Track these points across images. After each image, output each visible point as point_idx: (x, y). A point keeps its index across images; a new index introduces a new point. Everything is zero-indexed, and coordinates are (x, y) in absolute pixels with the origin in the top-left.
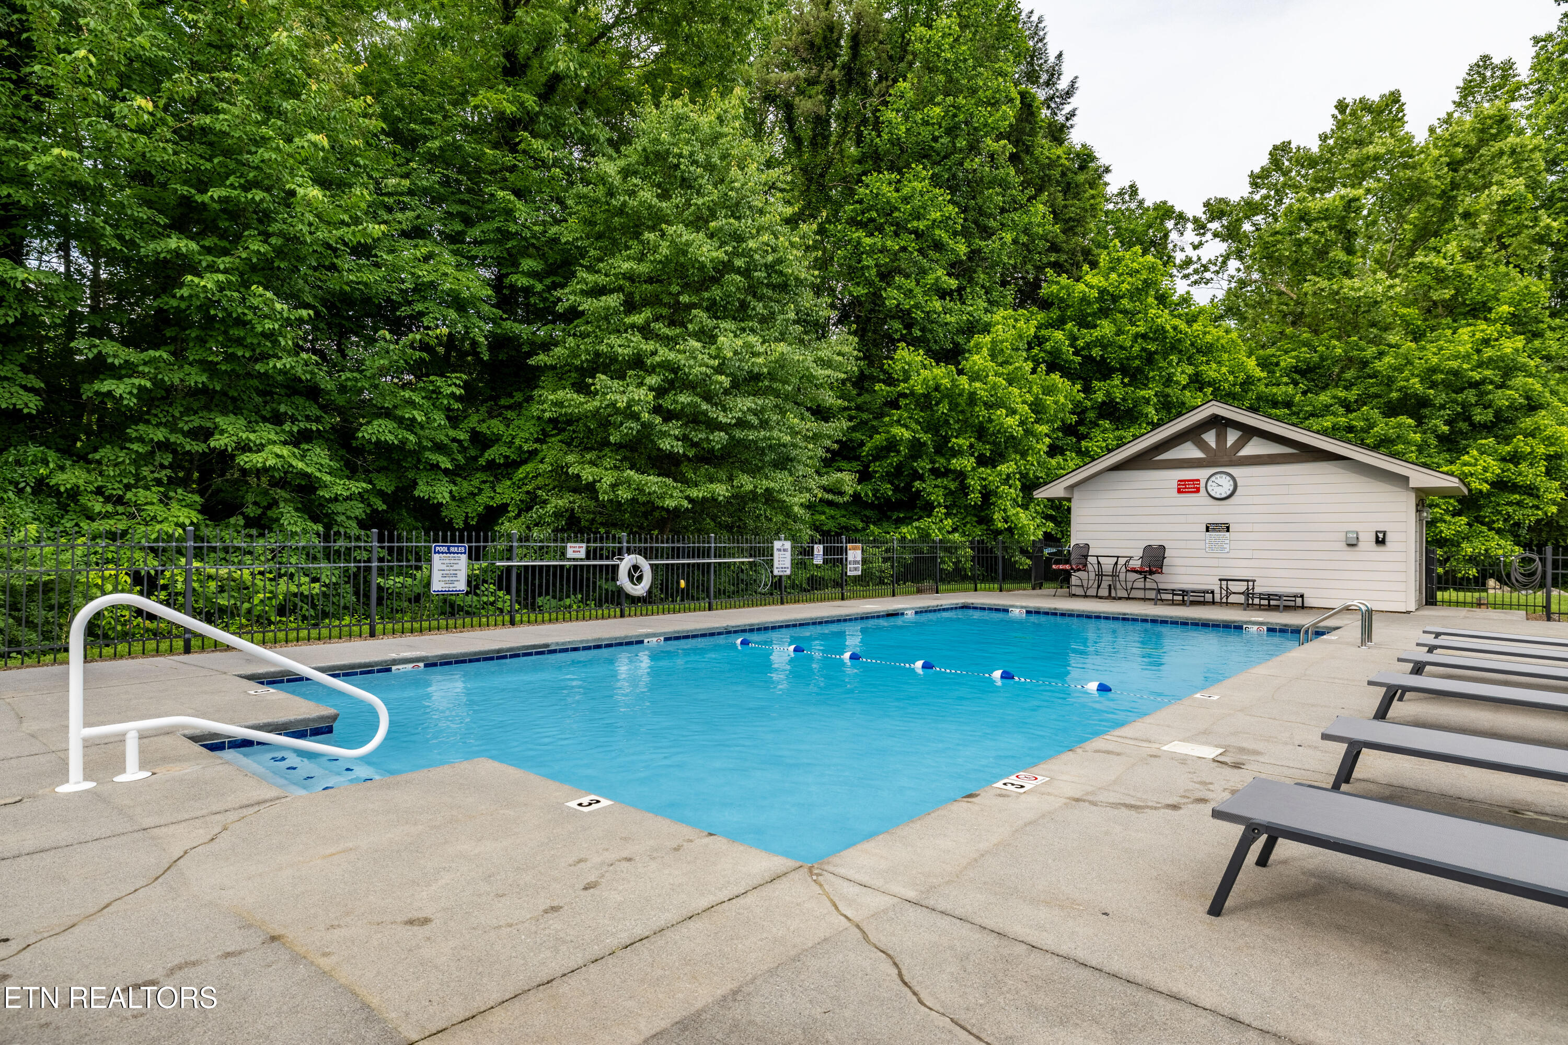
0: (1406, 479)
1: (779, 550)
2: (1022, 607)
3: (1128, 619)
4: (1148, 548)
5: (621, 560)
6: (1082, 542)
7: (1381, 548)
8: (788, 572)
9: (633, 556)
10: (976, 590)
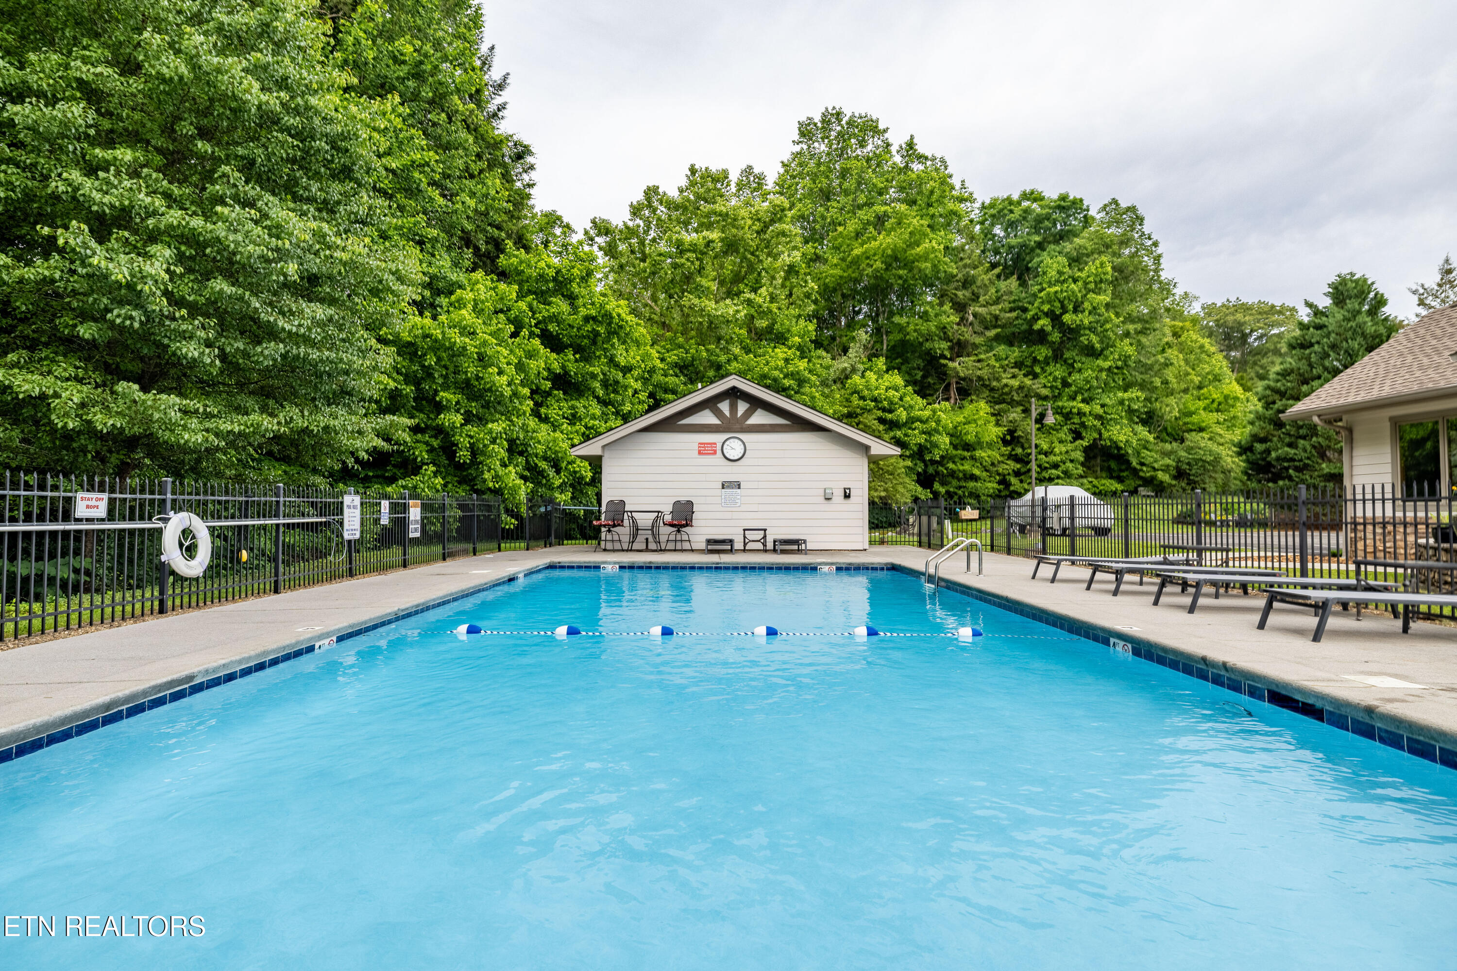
0: (867, 448)
1: (349, 507)
2: (615, 563)
3: (720, 568)
4: (677, 503)
5: (166, 520)
6: (616, 498)
7: (847, 501)
8: (358, 536)
9: (184, 515)
10: (500, 550)
